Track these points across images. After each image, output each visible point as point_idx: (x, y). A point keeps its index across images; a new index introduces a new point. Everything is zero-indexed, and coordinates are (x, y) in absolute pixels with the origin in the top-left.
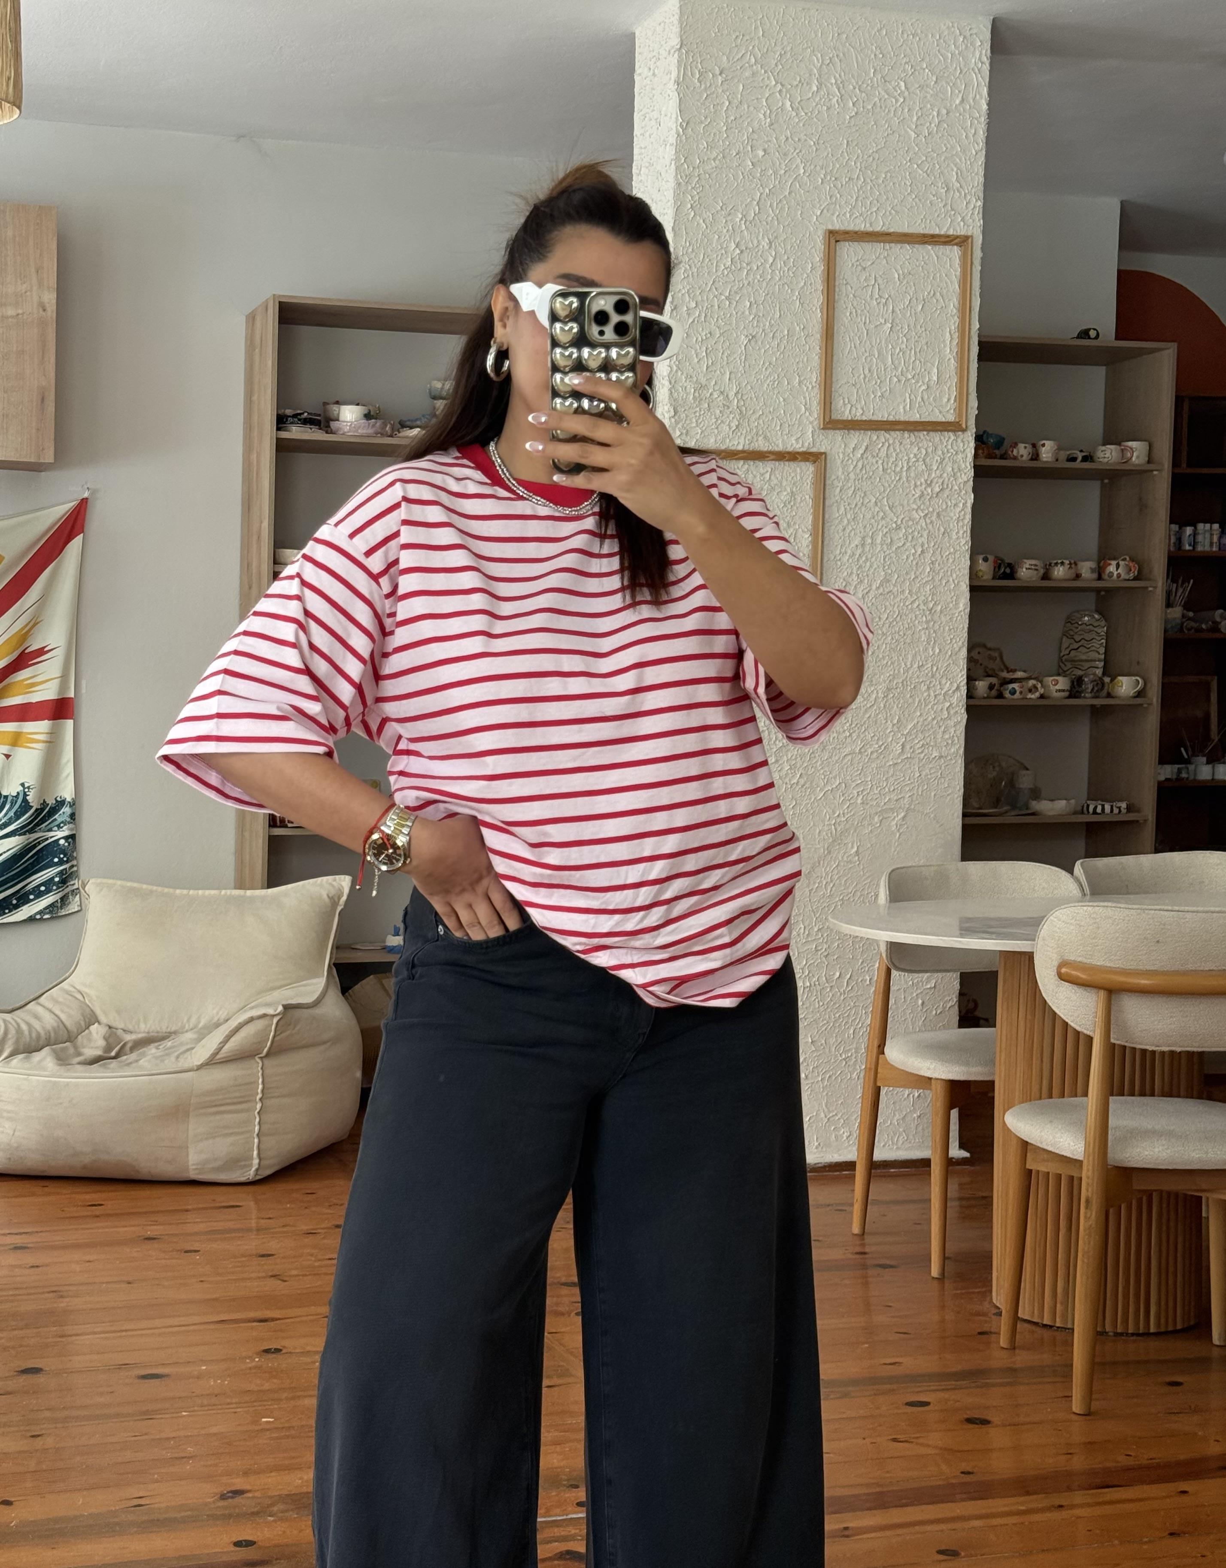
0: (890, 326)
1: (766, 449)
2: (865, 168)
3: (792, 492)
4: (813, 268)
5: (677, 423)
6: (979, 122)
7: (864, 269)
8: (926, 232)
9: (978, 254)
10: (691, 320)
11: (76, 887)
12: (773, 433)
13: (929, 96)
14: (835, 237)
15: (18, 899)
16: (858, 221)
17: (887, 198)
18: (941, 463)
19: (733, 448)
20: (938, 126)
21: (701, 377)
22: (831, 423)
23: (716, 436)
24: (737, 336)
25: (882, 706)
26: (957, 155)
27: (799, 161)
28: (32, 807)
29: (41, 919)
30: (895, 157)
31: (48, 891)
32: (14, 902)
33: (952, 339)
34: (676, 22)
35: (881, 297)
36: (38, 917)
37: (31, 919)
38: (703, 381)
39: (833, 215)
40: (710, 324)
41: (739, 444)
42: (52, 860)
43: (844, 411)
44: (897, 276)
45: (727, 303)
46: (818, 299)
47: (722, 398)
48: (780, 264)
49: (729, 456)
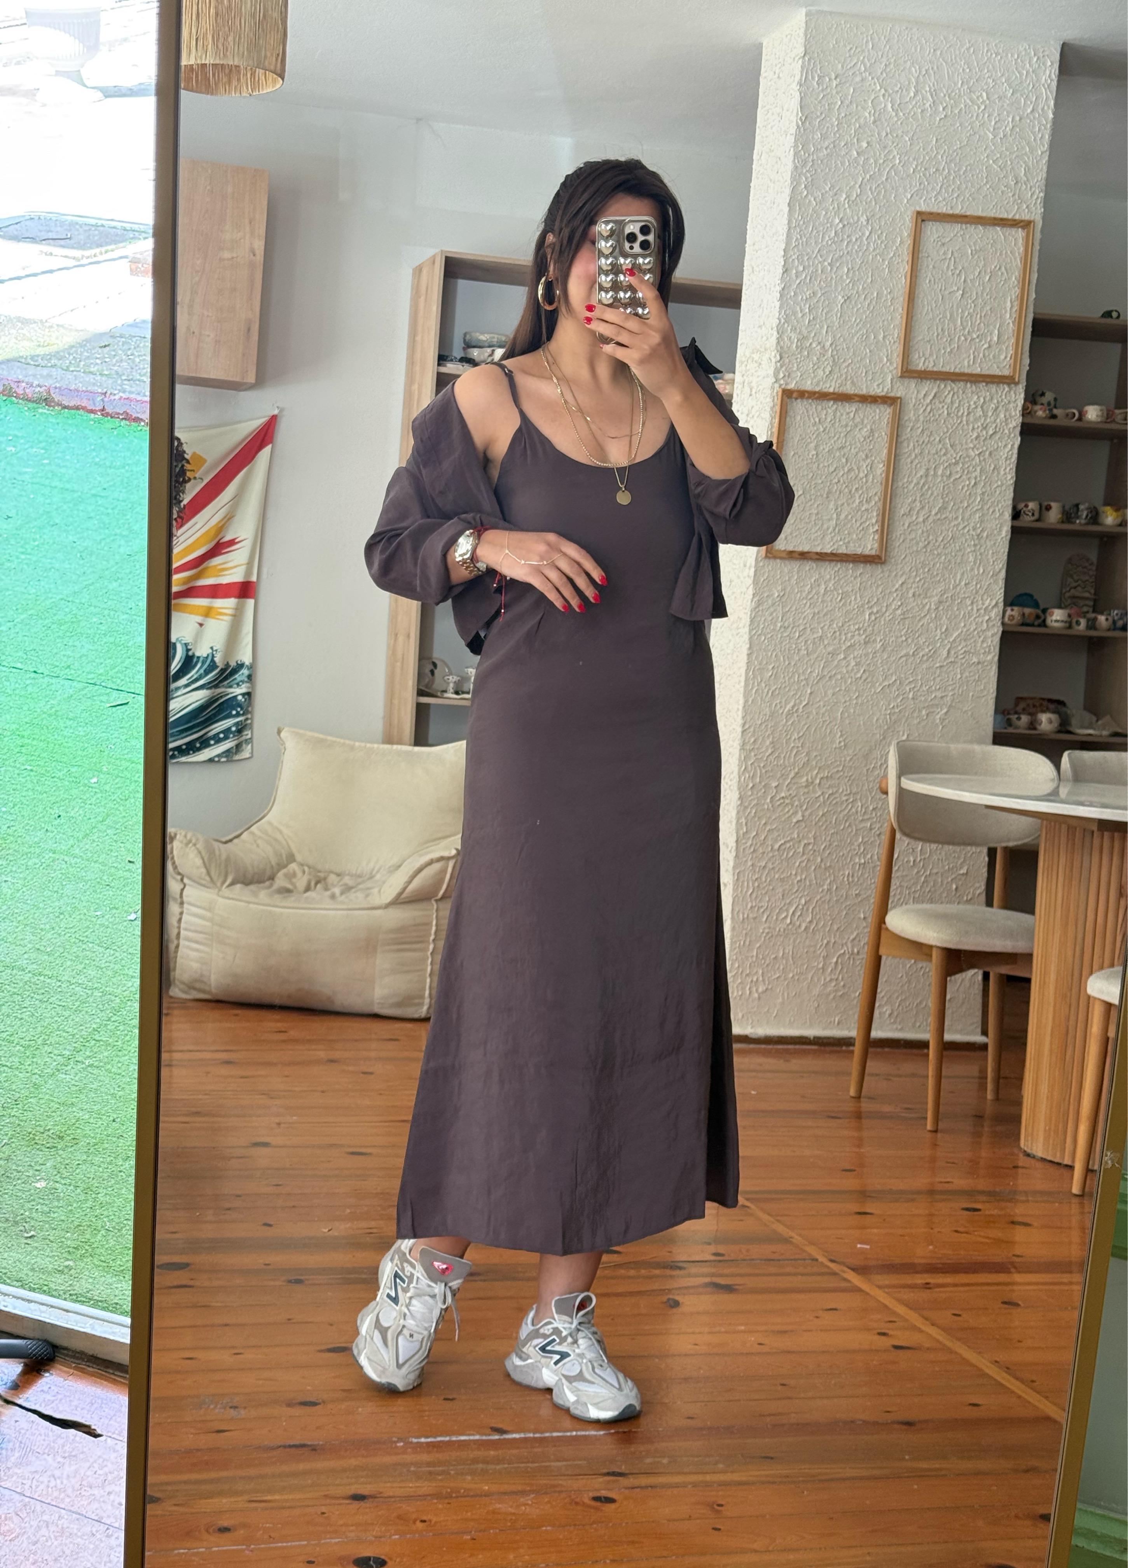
0: (961, 292)
1: (852, 392)
2: (951, 161)
3: (871, 429)
4: (902, 242)
5: (782, 366)
6: (1045, 128)
7: (943, 244)
8: (998, 215)
9: (1038, 236)
10: (798, 282)
11: (249, 736)
12: (859, 379)
13: (1005, 105)
14: (922, 218)
15: (201, 743)
16: (941, 205)
17: (967, 187)
18: (996, 410)
19: (826, 390)
20: (1012, 130)
21: (803, 329)
22: (908, 373)
23: (812, 379)
24: (835, 297)
25: (934, 615)
26: (1026, 154)
27: (895, 152)
28: (217, 667)
29: (219, 761)
30: (975, 153)
31: (226, 738)
32: (198, 745)
33: (1013, 309)
34: (802, 35)
35: (956, 268)
36: (216, 759)
37: (211, 760)
38: (805, 333)
39: (921, 198)
40: (814, 285)
41: (831, 387)
42: (231, 713)
43: (920, 364)
44: (970, 252)
45: (829, 268)
46: (905, 269)
47: (819, 347)
48: (874, 237)
49: (822, 396)
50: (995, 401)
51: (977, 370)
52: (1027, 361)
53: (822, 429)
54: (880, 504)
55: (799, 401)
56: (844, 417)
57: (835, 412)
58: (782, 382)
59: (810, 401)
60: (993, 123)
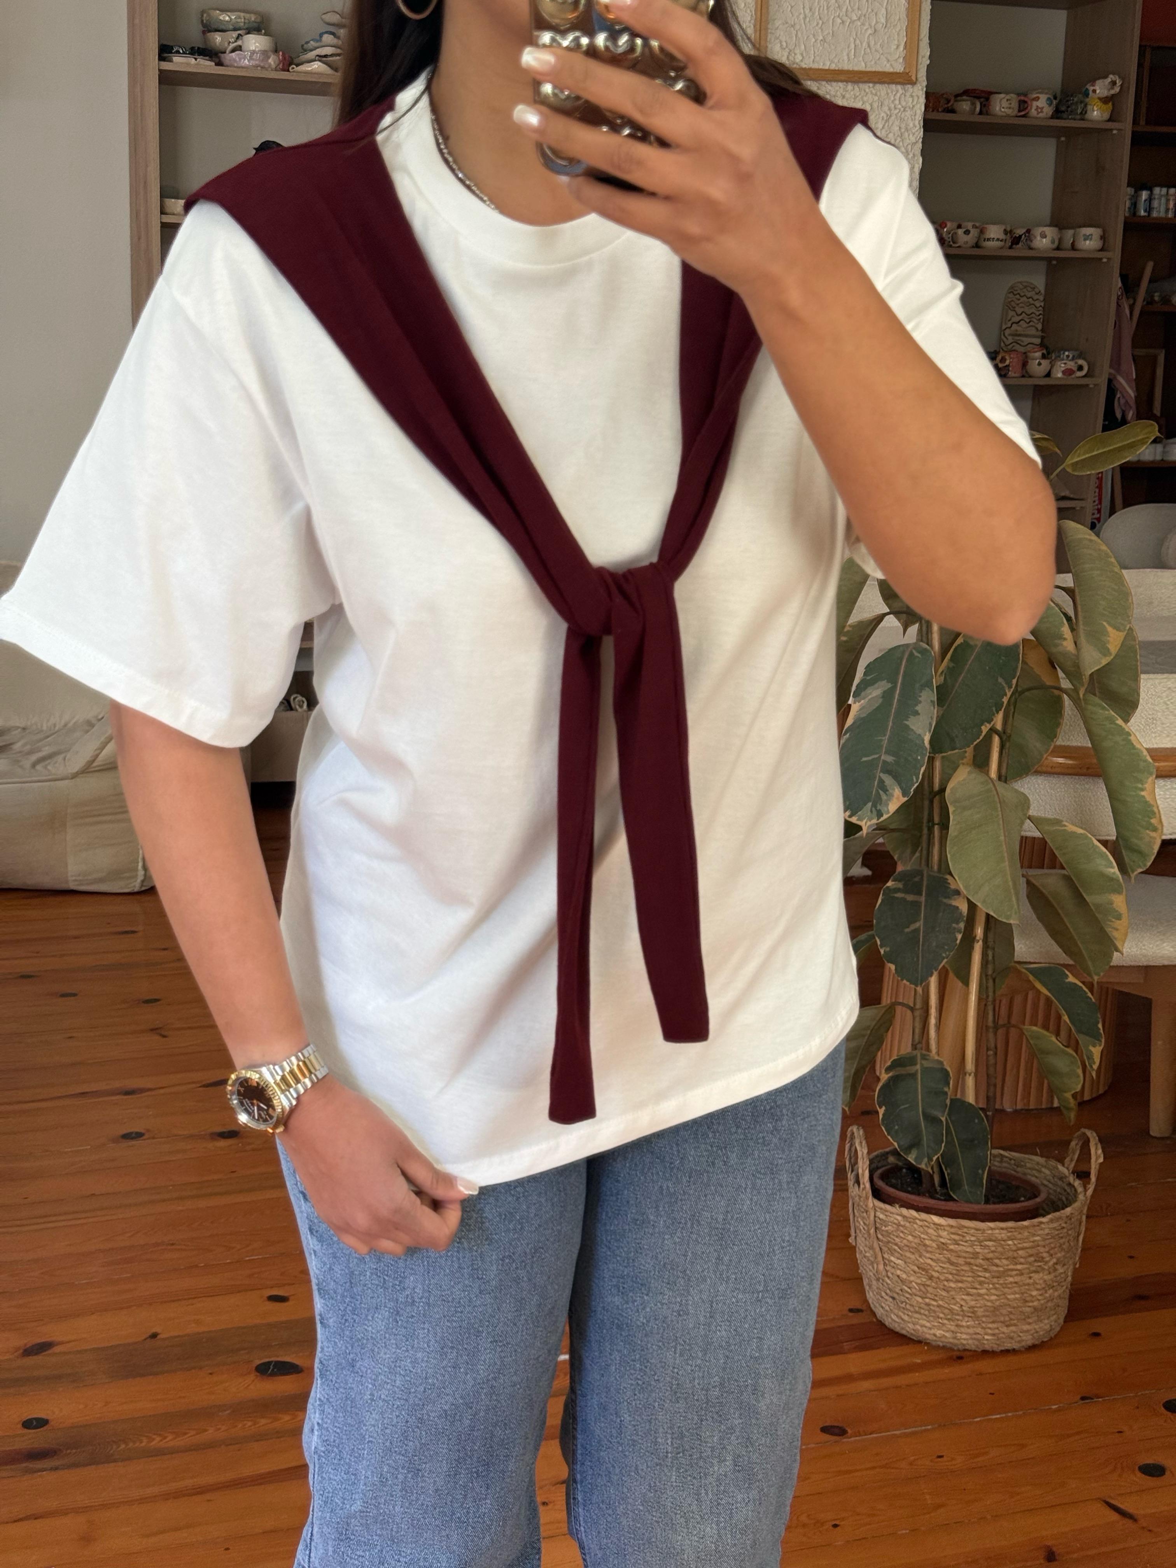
18: (887, 121)
50: (886, 109)
51: (861, 67)
52: (925, 51)
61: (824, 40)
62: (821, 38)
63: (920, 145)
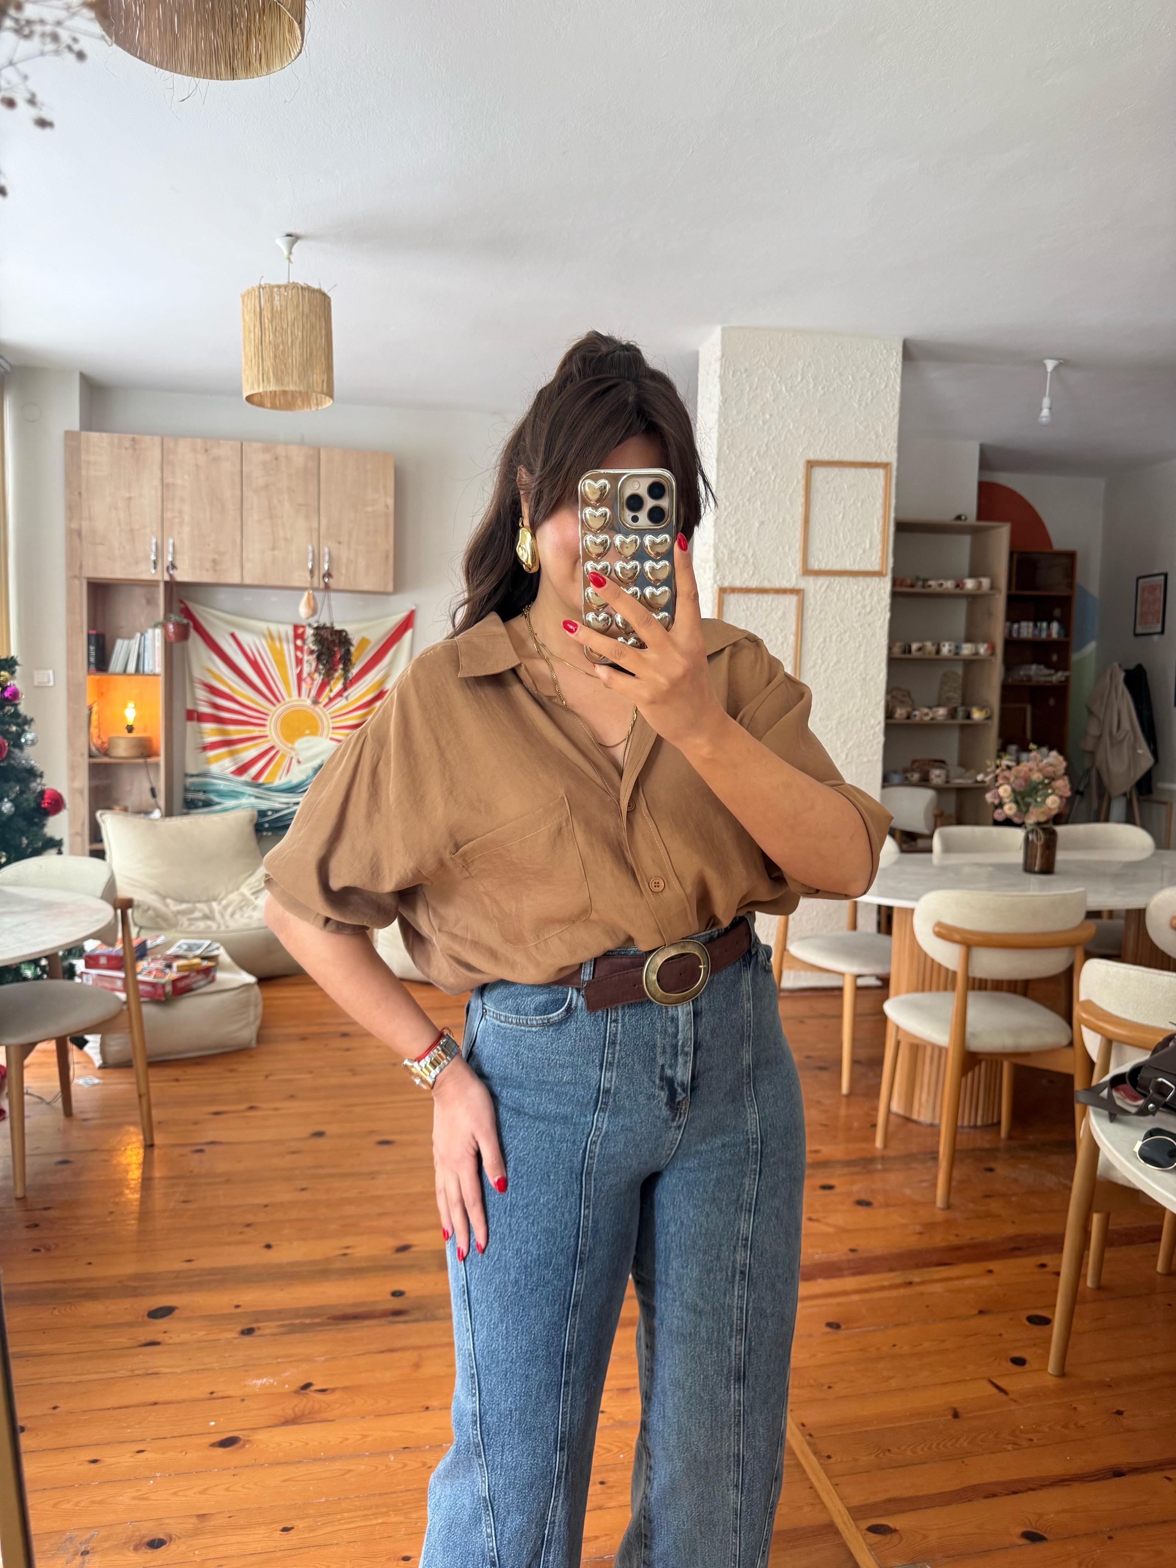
0: (841, 515)
1: (769, 587)
2: (828, 425)
3: (784, 612)
4: (798, 482)
5: (718, 572)
6: (895, 399)
7: (827, 483)
8: (865, 461)
9: (894, 473)
12: (773, 578)
13: (866, 385)
14: (811, 465)
16: (824, 455)
17: (842, 442)
18: (871, 594)
19: (750, 586)
20: (871, 400)
21: (732, 545)
22: (807, 572)
23: (740, 580)
24: (753, 522)
26: (883, 417)
27: (789, 421)
30: (847, 419)
33: (878, 523)
34: (720, 344)
35: (837, 498)
38: (733, 548)
39: (810, 451)
40: (738, 515)
41: (754, 584)
43: (815, 566)
44: (847, 486)
45: (747, 503)
46: (801, 500)
47: (744, 558)
48: (778, 480)
49: (748, 591)
50: (870, 589)
51: (856, 568)
52: (891, 560)
53: (748, 613)
54: (793, 662)
55: (732, 596)
56: (764, 604)
57: (758, 600)
58: (719, 583)
59: (739, 595)
60: (858, 396)
61: (837, 556)
62: (835, 555)
63: (888, 608)
